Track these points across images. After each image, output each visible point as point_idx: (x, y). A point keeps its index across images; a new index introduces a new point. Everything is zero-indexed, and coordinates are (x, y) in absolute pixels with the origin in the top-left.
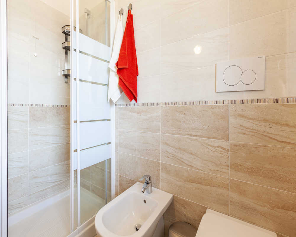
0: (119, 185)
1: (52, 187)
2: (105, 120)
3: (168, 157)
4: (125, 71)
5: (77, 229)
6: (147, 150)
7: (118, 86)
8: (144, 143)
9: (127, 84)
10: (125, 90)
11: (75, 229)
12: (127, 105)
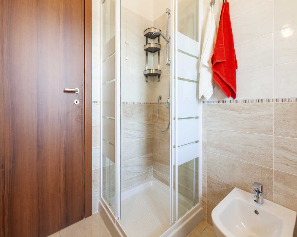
0: (208, 186)
1: (138, 176)
2: (193, 118)
3: (288, 165)
4: (223, 65)
5: (175, 223)
6: (250, 153)
7: (212, 82)
8: (245, 145)
9: (224, 79)
10: (222, 85)
11: (174, 223)
12: (219, 102)
